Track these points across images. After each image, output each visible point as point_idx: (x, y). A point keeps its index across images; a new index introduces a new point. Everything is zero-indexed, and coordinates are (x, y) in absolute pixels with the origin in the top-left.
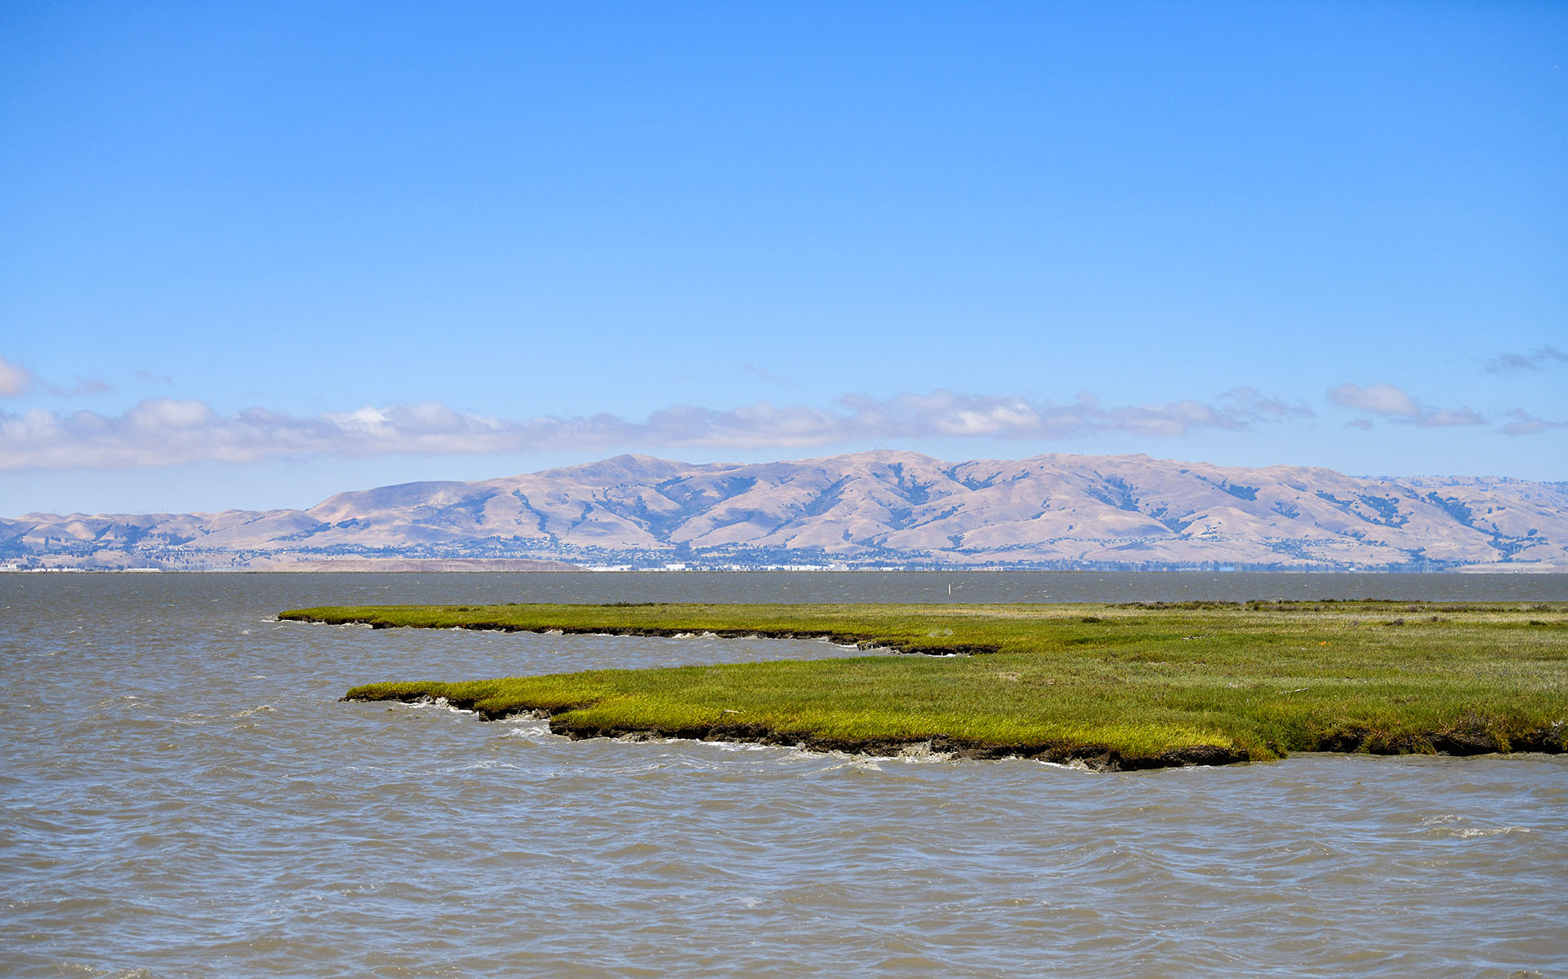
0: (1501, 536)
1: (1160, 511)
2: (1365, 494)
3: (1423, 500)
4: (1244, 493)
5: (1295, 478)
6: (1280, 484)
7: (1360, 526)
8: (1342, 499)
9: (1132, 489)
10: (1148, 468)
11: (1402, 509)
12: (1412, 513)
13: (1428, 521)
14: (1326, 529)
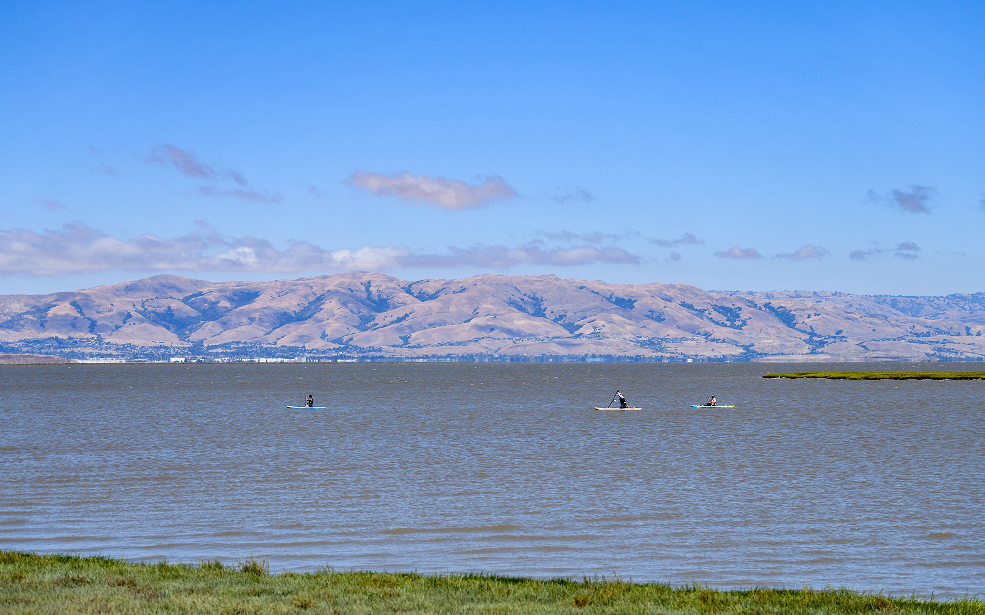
0: (815, 335)
1: (561, 317)
2: (716, 304)
3: (760, 308)
4: (625, 304)
5: (664, 292)
6: (653, 297)
7: (710, 328)
8: (699, 308)
9: (542, 300)
10: (555, 285)
11: (744, 315)
12: (750, 318)
13: (761, 324)
14: (685, 330)
